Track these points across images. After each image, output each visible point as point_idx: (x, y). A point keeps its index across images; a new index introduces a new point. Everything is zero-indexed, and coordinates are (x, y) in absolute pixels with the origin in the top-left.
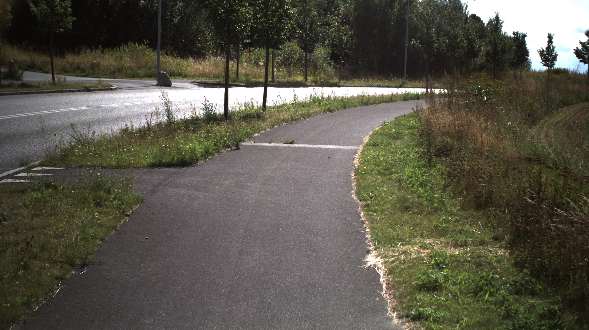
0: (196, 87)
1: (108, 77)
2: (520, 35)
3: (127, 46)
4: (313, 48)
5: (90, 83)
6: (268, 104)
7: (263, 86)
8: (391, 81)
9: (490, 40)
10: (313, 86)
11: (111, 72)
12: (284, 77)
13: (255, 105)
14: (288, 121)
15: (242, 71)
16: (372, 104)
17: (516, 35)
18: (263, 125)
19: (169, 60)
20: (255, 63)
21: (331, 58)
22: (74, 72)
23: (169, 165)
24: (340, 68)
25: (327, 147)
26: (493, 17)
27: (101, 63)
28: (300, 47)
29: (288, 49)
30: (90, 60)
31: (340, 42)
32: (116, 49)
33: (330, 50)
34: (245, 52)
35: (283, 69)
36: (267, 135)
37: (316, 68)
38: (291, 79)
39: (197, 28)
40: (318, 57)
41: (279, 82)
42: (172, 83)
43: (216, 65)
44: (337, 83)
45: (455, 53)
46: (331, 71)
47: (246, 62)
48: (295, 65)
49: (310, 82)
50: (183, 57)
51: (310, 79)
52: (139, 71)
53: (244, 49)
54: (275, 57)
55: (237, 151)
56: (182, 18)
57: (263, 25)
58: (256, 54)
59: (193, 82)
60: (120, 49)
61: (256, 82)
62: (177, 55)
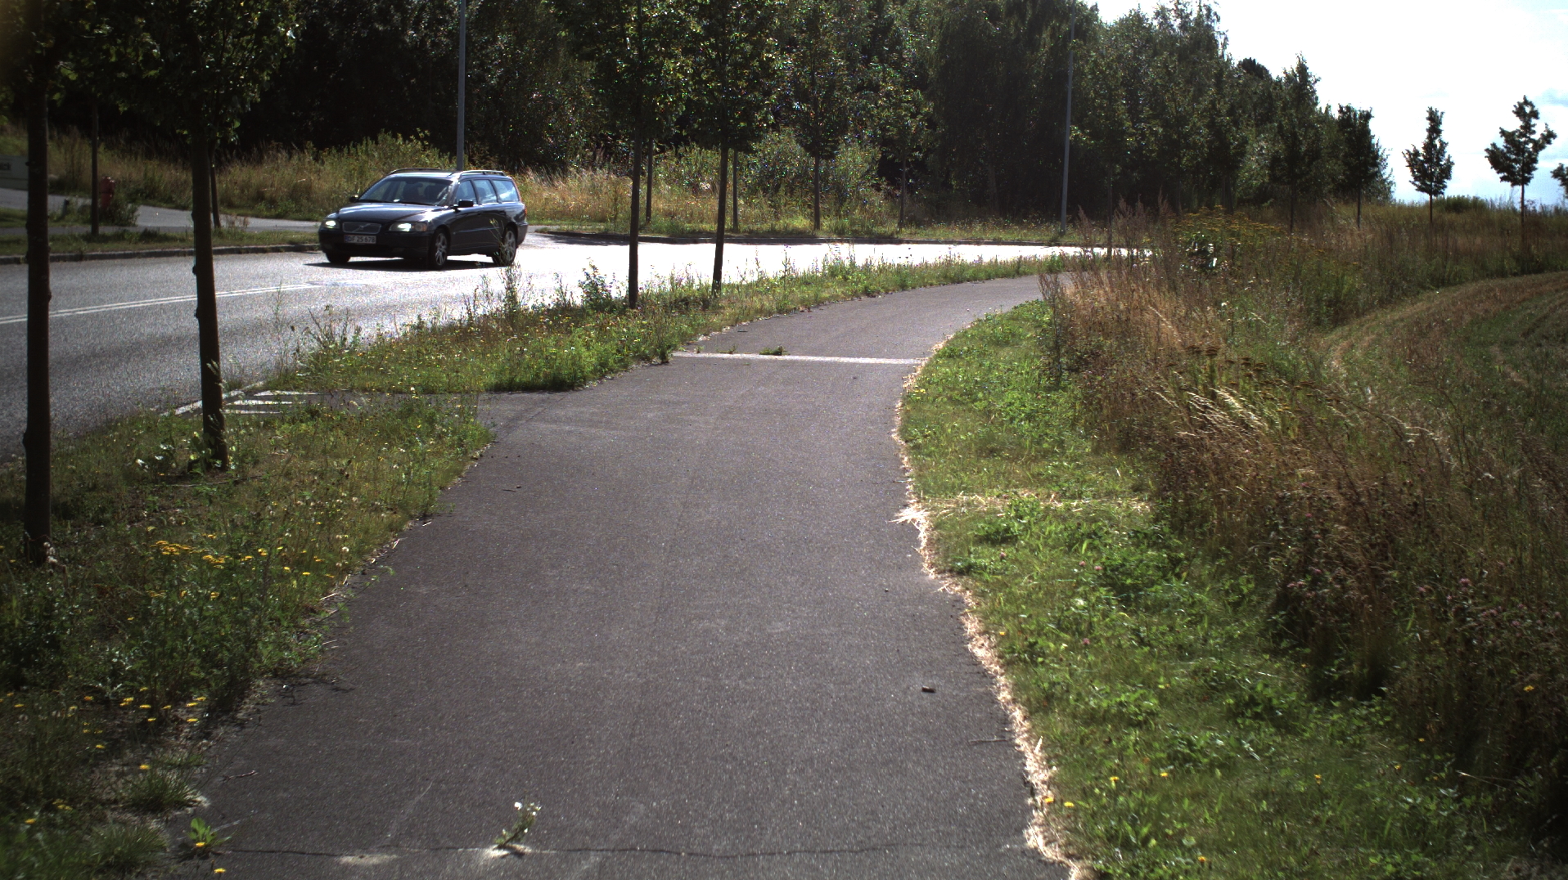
0: (550, 242)
2: (1355, 115)
3: (377, 143)
4: (834, 148)
5: (297, 233)
6: (725, 280)
7: (711, 242)
8: (1029, 229)
9: (1280, 127)
10: (832, 242)
12: (764, 220)
13: (697, 282)
14: (770, 314)
15: (659, 205)
16: (969, 281)
17: (1345, 114)
18: (715, 319)
20: (690, 184)
21: (880, 174)
22: (252, 208)
23: (529, 388)
24: (902, 196)
25: (852, 360)
26: (1292, 66)
27: (316, 185)
28: (802, 146)
29: (773, 150)
30: (287, 177)
31: (900, 132)
32: (349, 150)
33: (876, 152)
34: (665, 158)
35: (760, 199)
36: (724, 339)
37: (841, 198)
38: (780, 224)
39: (545, 99)
40: (847, 170)
41: (751, 232)
43: (595, 190)
44: (894, 236)
45: (1180, 159)
46: (880, 206)
47: (668, 181)
48: (791, 190)
49: (827, 232)
50: (511, 171)
51: (826, 223)
53: (663, 150)
54: (741, 169)
55: (664, 367)
56: (509, 73)
57: (715, 97)
58: (693, 162)
59: (542, 231)
60: (357, 152)
61: (694, 230)
62: (497, 164)
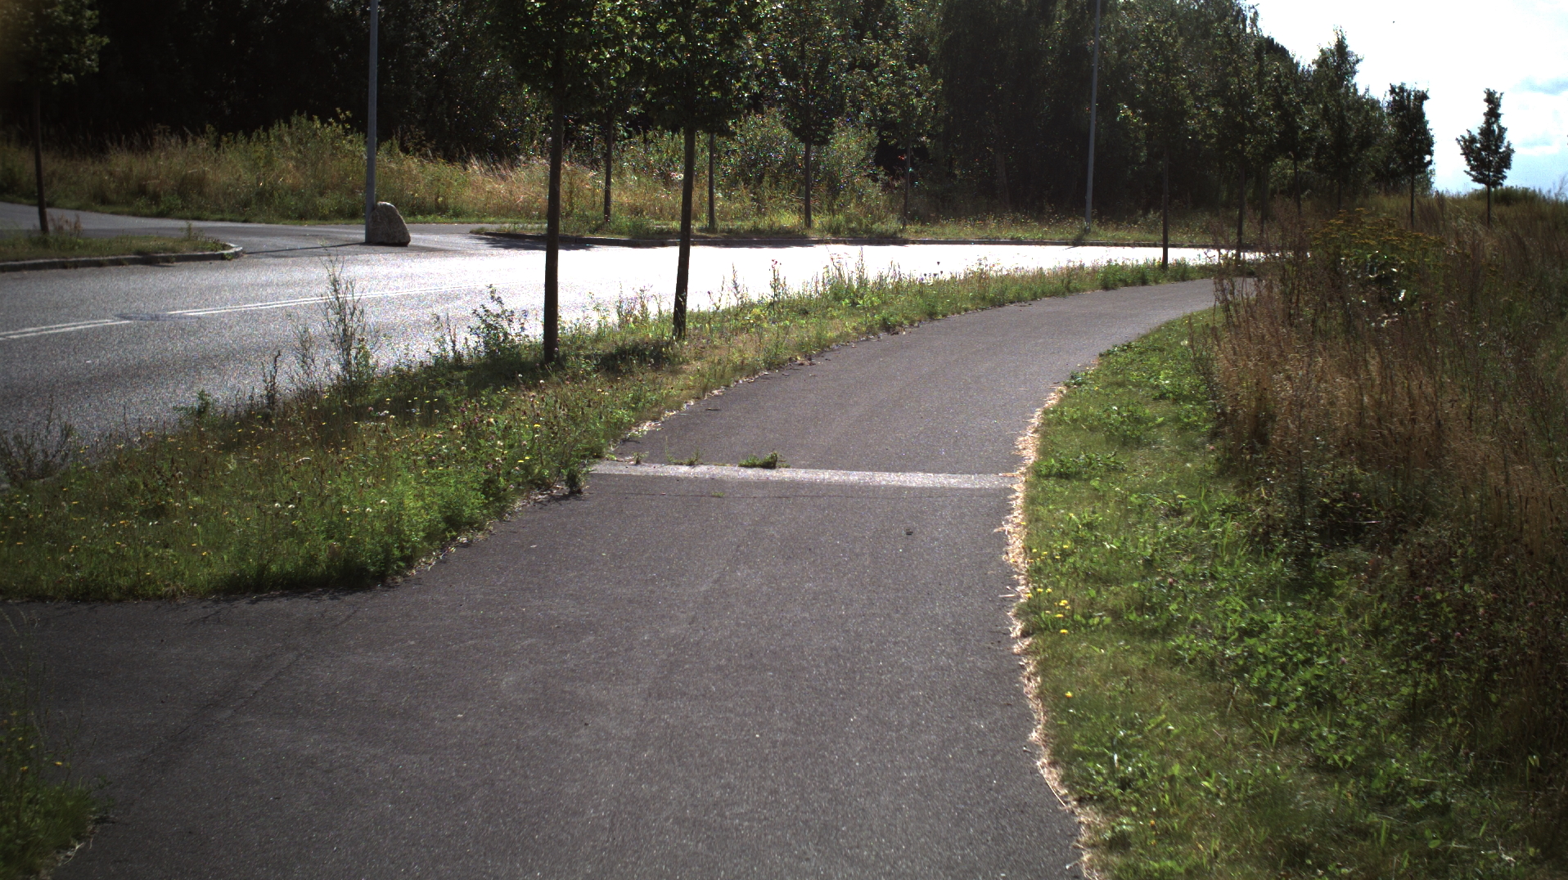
0: (483, 247)
1: (228, 216)
2: (1409, 95)
3: (290, 127)
4: (827, 132)
5: (159, 237)
8: (1049, 226)
10: (827, 242)
11: (237, 202)
12: (744, 216)
14: (755, 372)
15: (620, 197)
16: (1012, 303)
17: (1397, 94)
18: (673, 386)
19: (409, 167)
20: (662, 174)
21: (878, 162)
22: (129, 204)
24: (900, 187)
26: (1330, 43)
27: (210, 176)
28: (790, 130)
29: (756, 135)
31: (903, 113)
32: (259, 135)
33: (873, 137)
34: (634, 144)
35: (741, 191)
37: (834, 190)
38: (764, 223)
39: (497, 77)
40: (840, 158)
41: (730, 231)
42: (411, 235)
44: (895, 233)
46: (877, 198)
47: (635, 172)
48: (776, 179)
49: (819, 231)
50: (450, 159)
51: (818, 221)
52: (320, 201)
53: (630, 136)
54: (719, 157)
55: (572, 504)
56: (455, 47)
58: (663, 148)
59: (477, 232)
60: (268, 137)
61: (662, 230)
62: (433, 151)
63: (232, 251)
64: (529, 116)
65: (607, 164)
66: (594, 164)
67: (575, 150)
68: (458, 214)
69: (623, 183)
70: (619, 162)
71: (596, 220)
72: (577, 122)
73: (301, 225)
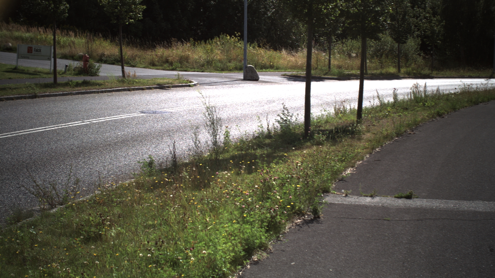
0: (285, 81)
1: (196, 70)
3: (220, 39)
4: (406, 39)
7: (358, 79)
8: (481, 72)
10: (406, 78)
11: (200, 65)
12: (377, 69)
15: (334, 62)
18: (359, 147)
19: (261, 52)
20: (348, 54)
21: (421, 49)
22: (161, 65)
24: (429, 58)
27: (191, 56)
28: (392, 38)
31: (432, 33)
32: (209, 42)
33: (419, 41)
34: (338, 44)
35: (376, 60)
37: (407, 60)
38: (384, 71)
40: (409, 48)
41: (372, 74)
42: (260, 77)
44: (429, 74)
46: (421, 62)
47: (339, 53)
48: (387, 56)
49: (403, 74)
50: (275, 49)
51: (403, 70)
52: (229, 64)
53: (337, 41)
54: (367, 48)
56: (277, 11)
58: (348, 45)
59: (284, 75)
60: (212, 42)
61: (349, 74)
62: (270, 47)
63: (193, 83)
64: (302, 34)
65: (329, 51)
66: (325, 51)
67: (319, 46)
68: (278, 69)
69: (335, 58)
70: (333, 50)
71: (326, 70)
72: (319, 37)
73: (222, 73)
